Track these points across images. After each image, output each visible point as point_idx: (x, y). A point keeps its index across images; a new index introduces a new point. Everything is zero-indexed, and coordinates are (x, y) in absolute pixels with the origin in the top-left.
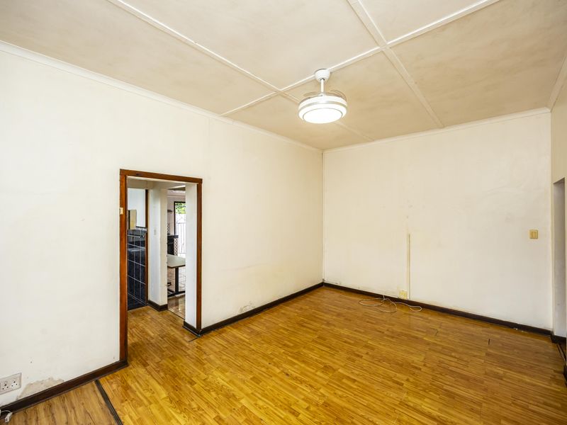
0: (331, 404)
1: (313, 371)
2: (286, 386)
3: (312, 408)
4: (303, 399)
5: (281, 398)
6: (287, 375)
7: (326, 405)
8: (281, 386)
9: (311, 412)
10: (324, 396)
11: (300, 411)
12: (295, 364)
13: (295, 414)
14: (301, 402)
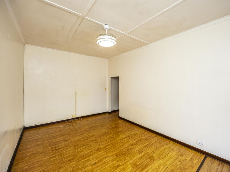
0: (117, 154)
1: (97, 154)
2: (103, 165)
3: (118, 160)
4: (112, 162)
5: (109, 169)
6: (95, 164)
7: (117, 155)
8: (101, 168)
9: (119, 161)
10: (112, 155)
11: (118, 164)
12: (89, 159)
13: (119, 166)
14: (113, 162)
